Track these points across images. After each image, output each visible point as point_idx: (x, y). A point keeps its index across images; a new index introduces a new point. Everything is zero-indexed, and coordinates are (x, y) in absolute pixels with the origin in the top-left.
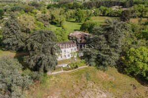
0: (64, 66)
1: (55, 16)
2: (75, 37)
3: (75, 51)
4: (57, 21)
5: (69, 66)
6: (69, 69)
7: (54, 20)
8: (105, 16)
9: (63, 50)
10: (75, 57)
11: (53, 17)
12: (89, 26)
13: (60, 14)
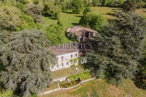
0: (61, 81)
1: (49, 6)
2: (74, 34)
3: (76, 57)
4: (52, 12)
5: (69, 80)
6: (69, 84)
7: (48, 12)
8: (104, 6)
9: (59, 57)
10: (76, 64)
11: (46, 8)
12: (90, 20)
13: (55, 5)
